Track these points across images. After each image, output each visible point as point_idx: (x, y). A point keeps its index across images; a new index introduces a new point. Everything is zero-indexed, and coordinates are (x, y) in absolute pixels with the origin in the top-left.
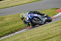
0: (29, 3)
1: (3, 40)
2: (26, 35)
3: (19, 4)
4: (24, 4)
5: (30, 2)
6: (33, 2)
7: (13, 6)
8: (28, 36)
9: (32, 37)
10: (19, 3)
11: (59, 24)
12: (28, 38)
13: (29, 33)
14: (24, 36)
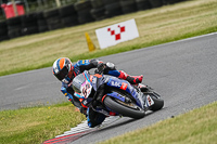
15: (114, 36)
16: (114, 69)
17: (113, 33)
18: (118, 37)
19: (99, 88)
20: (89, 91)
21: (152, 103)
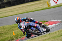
0: (15, 15)
3: (4, 16)
5: (17, 14)
6: (19, 14)
10: (5, 14)
11: (48, 38)
15: (55, 3)
16: (34, 20)
17: (55, 1)
18: (56, 3)
19: (27, 26)
20: (24, 27)
21: (46, 30)
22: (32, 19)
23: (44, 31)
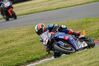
0: (87, 3)
1: (41, 64)
2: (81, 57)
4: (78, 5)
5: (90, 3)
6: (94, 2)
7: (59, 8)
8: (85, 60)
9: (91, 61)
12: (85, 62)
13: (87, 55)
14: (78, 59)
20: (47, 41)
22: (62, 26)
23: (83, 46)
